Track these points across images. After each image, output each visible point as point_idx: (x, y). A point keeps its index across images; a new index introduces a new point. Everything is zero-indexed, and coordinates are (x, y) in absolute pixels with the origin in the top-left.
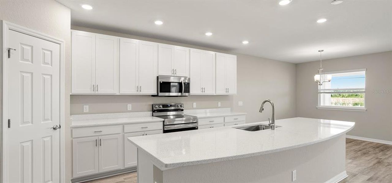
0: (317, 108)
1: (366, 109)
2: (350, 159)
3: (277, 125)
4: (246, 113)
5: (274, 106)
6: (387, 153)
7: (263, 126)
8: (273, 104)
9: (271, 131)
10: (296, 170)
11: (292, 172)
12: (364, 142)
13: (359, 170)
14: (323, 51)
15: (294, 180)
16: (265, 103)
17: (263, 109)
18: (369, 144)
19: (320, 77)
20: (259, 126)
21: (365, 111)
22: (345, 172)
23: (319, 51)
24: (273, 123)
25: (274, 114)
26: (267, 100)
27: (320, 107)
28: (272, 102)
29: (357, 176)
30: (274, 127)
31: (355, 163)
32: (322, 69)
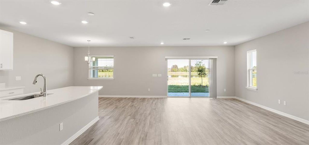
0: (88, 79)
1: (113, 79)
2: (103, 109)
3: (48, 93)
4: (24, 87)
5: (46, 78)
6: (121, 102)
7: (38, 95)
8: (45, 77)
9: (43, 98)
10: (63, 123)
11: (60, 125)
12: (113, 98)
13: (106, 114)
14: (90, 41)
15: (61, 130)
16: (39, 76)
17: (36, 81)
18: (114, 99)
19: (88, 58)
20: (34, 95)
21: (113, 80)
22: (98, 117)
23: (88, 41)
24: (44, 92)
25: (45, 85)
26: (40, 74)
27: (90, 78)
28: (44, 76)
29: (104, 117)
30: (45, 94)
31: (105, 111)
32: (89, 53)
